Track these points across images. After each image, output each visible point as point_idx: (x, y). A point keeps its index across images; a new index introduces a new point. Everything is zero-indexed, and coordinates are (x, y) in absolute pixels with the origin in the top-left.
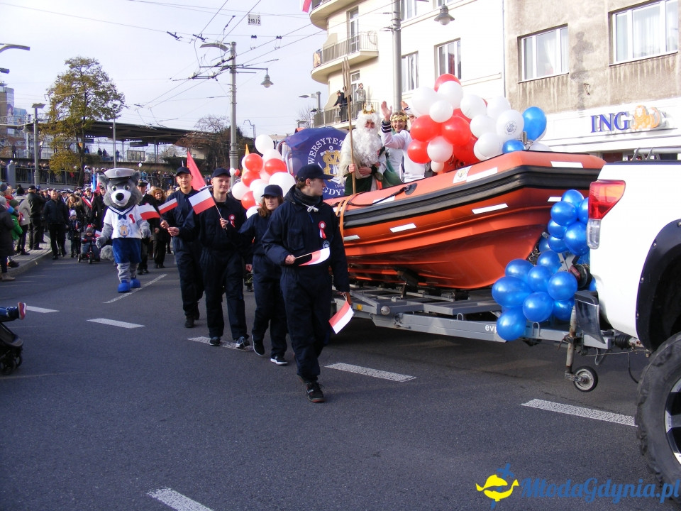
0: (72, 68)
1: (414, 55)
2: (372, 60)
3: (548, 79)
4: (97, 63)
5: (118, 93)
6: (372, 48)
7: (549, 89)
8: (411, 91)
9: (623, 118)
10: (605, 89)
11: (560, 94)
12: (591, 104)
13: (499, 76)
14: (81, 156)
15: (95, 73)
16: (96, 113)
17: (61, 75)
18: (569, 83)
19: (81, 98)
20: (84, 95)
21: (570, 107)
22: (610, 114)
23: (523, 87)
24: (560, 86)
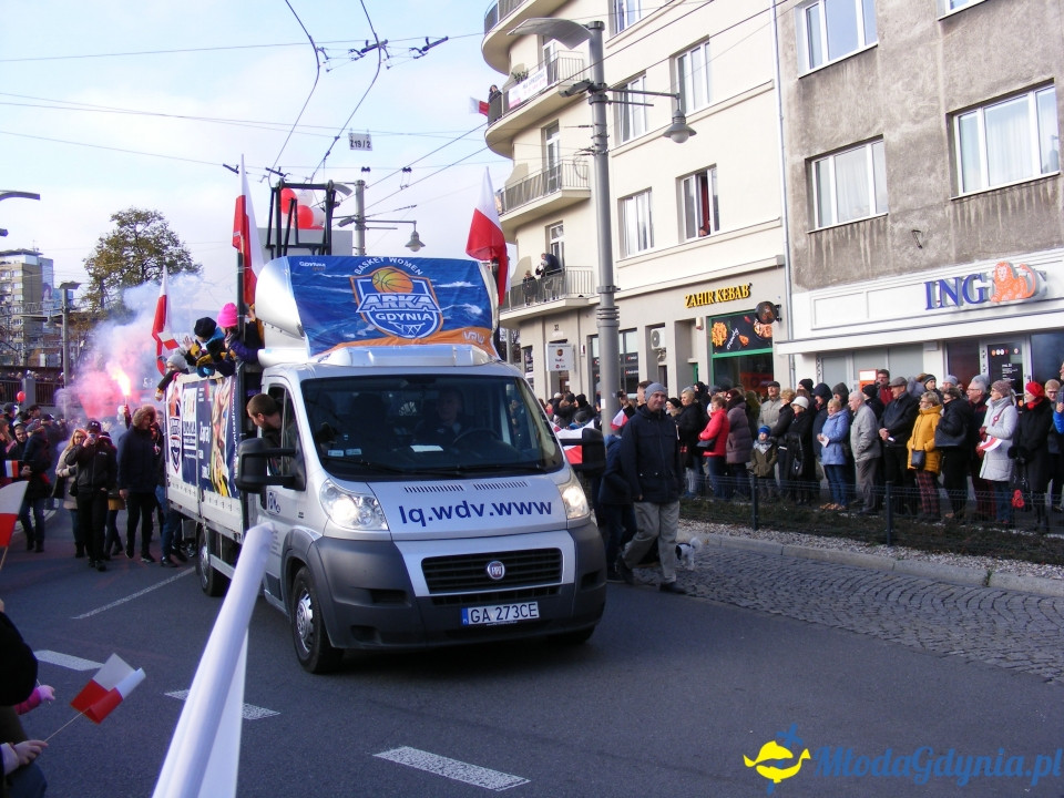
0: (121, 227)
1: (646, 194)
2: (579, 204)
3: (855, 225)
4: (160, 219)
5: (193, 263)
6: (580, 185)
7: (858, 241)
8: (643, 252)
9: (977, 284)
10: (947, 238)
11: (875, 248)
12: (924, 263)
13: (778, 223)
15: (157, 233)
17: (105, 237)
18: (888, 230)
19: (137, 272)
20: (140, 268)
21: (891, 268)
22: (956, 278)
23: (816, 240)
24: (875, 236)
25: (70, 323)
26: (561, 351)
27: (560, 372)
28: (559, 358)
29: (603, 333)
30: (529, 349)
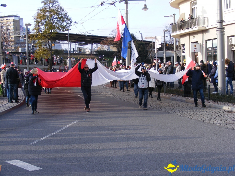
0: (45, 5)
4: (58, 2)
5: (69, 17)
8: (227, 10)
14: (50, 51)
15: (57, 7)
16: (58, 28)
17: (40, 9)
19: (50, 20)
20: (51, 19)
25: (29, 37)
26: (196, 45)
27: (195, 53)
28: (195, 48)
29: (219, 37)
30: (184, 45)
